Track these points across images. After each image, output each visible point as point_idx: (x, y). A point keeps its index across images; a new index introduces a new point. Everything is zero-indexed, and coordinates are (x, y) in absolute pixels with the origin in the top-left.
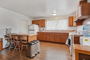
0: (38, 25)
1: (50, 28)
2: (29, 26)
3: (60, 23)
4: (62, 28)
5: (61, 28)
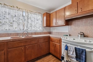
1: (7, 27)
4: (35, 28)
5: (33, 29)
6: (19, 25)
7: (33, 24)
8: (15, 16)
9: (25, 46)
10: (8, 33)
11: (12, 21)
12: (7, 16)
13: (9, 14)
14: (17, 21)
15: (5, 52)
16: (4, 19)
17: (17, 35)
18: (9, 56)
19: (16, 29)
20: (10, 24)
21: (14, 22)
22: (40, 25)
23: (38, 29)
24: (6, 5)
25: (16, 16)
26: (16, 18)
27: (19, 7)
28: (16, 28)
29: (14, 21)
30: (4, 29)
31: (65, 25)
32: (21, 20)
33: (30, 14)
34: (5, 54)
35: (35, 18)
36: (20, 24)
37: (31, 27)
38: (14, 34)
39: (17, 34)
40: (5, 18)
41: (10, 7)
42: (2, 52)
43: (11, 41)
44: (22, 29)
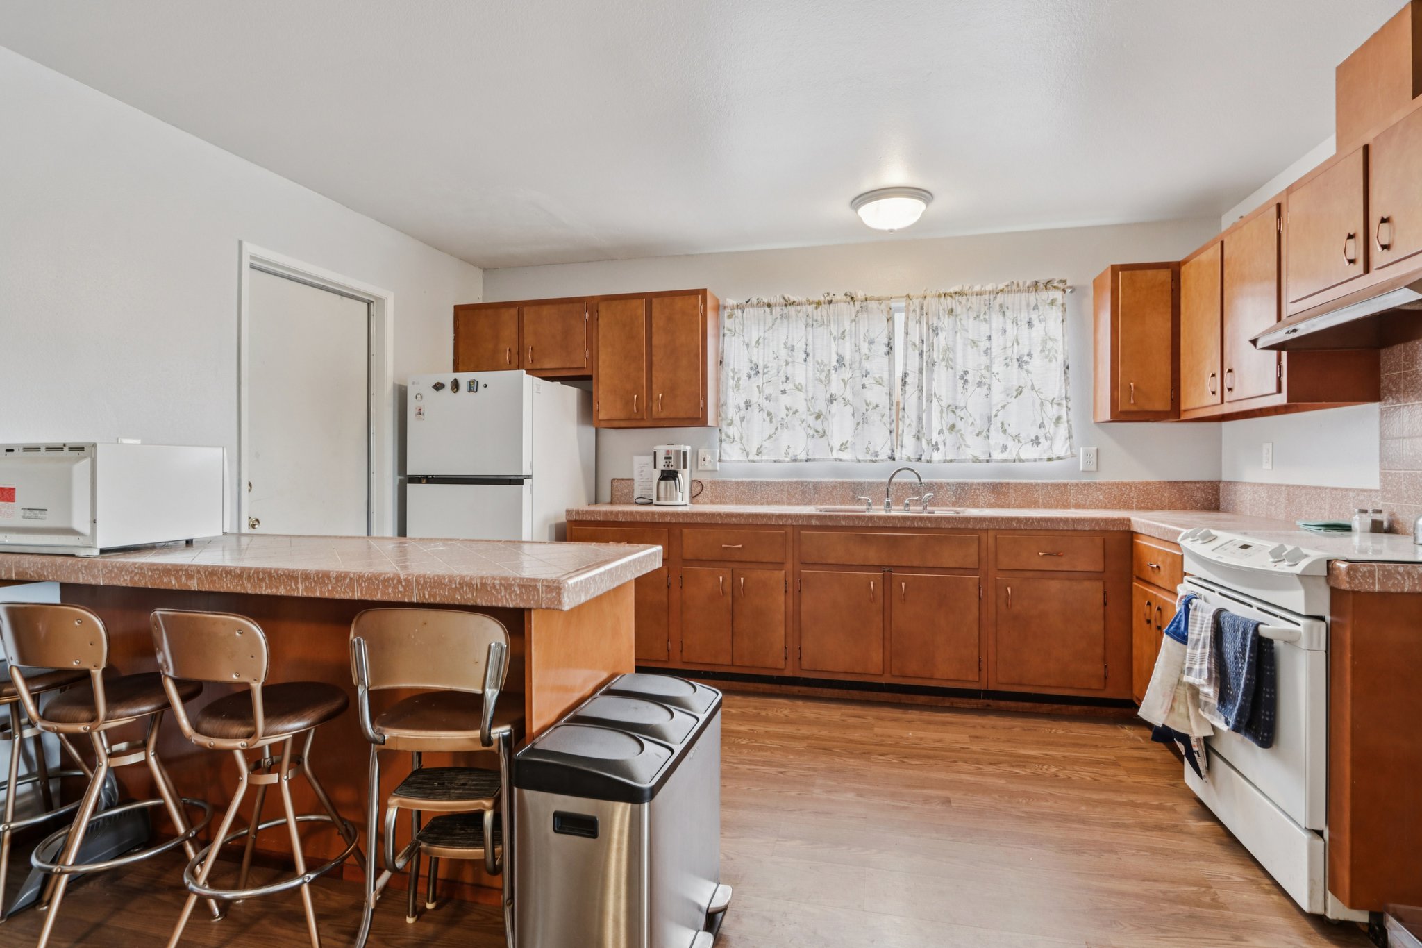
0: (570, 394)
1: (796, 442)
2: (401, 396)
3: (969, 360)
4: (997, 438)
5: (974, 447)
6: (862, 421)
7: (974, 401)
8: (841, 361)
9: (893, 568)
10: (802, 483)
11: (821, 405)
12: (801, 373)
13: (807, 354)
14: (848, 395)
15: (790, 580)
16: (783, 392)
17: (855, 500)
18: (803, 607)
19: (846, 456)
20: (811, 420)
21: (834, 407)
22: (1052, 411)
23: (1029, 452)
24: (793, 303)
25: (847, 360)
26: (845, 373)
27: (860, 295)
28: (843, 447)
29: (832, 399)
30: (787, 453)
31: (1282, 399)
32: (879, 383)
33: (946, 322)
34: (790, 589)
35: (995, 351)
36: (874, 416)
37: (950, 438)
38: (834, 486)
39: (854, 490)
40: (789, 386)
41: (810, 309)
42: (776, 572)
43: (814, 522)
44: (884, 454)
